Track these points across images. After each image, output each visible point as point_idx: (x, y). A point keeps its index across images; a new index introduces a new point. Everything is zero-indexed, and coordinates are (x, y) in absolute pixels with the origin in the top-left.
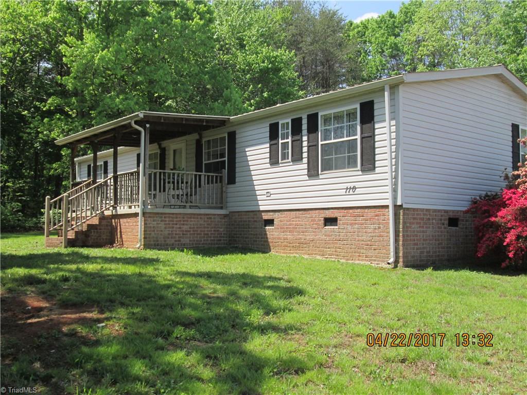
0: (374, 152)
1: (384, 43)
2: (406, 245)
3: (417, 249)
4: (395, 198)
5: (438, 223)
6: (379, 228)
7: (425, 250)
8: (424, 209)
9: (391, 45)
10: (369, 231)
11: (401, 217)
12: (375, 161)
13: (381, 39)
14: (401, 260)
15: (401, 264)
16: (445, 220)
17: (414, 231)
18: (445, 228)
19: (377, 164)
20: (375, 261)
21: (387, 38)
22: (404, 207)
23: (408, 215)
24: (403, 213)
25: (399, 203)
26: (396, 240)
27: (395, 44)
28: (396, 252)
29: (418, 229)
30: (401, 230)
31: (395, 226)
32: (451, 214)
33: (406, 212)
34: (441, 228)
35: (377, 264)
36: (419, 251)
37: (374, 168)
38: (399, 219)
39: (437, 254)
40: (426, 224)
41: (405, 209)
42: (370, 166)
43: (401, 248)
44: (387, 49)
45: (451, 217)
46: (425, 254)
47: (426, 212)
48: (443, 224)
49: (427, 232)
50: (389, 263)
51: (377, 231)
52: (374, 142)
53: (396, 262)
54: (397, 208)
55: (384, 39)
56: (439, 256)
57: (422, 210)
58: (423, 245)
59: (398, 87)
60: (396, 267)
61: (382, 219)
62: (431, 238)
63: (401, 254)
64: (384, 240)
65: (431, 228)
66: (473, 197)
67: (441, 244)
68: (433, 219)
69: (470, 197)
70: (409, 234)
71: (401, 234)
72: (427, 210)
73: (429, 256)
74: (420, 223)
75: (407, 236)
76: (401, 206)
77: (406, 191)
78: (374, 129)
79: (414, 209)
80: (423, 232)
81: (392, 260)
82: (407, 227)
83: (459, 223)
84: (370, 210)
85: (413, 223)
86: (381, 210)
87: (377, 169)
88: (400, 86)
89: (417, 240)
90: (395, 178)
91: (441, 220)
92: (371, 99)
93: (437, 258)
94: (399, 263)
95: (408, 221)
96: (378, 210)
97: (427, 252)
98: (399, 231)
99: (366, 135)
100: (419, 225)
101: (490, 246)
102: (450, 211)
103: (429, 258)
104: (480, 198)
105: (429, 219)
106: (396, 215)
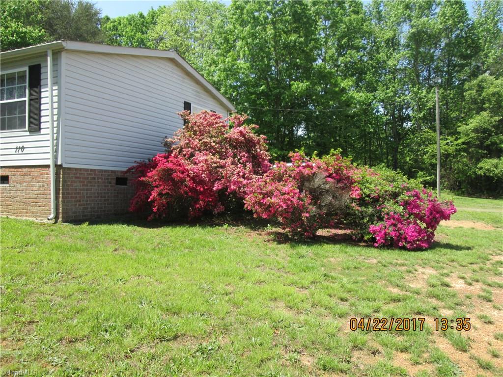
0: (40, 114)
1: (133, 37)
2: (65, 202)
3: (79, 205)
4: (56, 158)
5: (104, 182)
6: (43, 186)
7: (89, 206)
8: (88, 169)
9: (138, 40)
10: (35, 189)
11: (61, 176)
12: (40, 123)
13: (130, 34)
14: (61, 216)
15: (60, 220)
16: (112, 179)
17: (76, 190)
18: (112, 186)
19: (43, 126)
20: (40, 217)
21: (135, 34)
22: (63, 166)
23: (69, 174)
24: (63, 172)
25: (59, 163)
26: (57, 198)
27: (141, 39)
28: (56, 208)
29: (82, 187)
30: (61, 188)
31: (56, 184)
32: (119, 174)
33: (66, 171)
34: (108, 186)
35: (41, 220)
36: (81, 207)
37: (40, 129)
38: (60, 178)
39: (103, 209)
40: (91, 183)
41: (65, 169)
42: (36, 127)
43: (61, 205)
44: (135, 42)
45: (119, 176)
46: (89, 210)
47: (91, 171)
48: (110, 183)
49: (91, 190)
50: (48, 219)
51: (41, 189)
52: (40, 104)
53: (56, 218)
54: (58, 167)
55: (133, 34)
56: (104, 211)
57: (87, 170)
58: (87, 201)
59: (61, 53)
60: (56, 222)
61: (46, 178)
62: (96, 195)
63: (61, 211)
64: (47, 197)
65: (96, 186)
66: (142, 160)
67: (108, 200)
68: (98, 178)
69: (139, 160)
70: (70, 191)
71: (61, 192)
72: (91, 170)
73: (94, 211)
74: (84, 182)
75: (68, 193)
76: (61, 165)
77: (66, 152)
78: (40, 92)
79: (76, 169)
80: (87, 190)
81: (52, 216)
82: (68, 185)
83: (128, 182)
84: (36, 169)
85: (75, 182)
86: (45, 169)
87: (42, 130)
88: (62, 53)
89: (80, 197)
90: (56, 139)
91: (108, 179)
92: (38, 63)
93: (103, 213)
94: (59, 219)
95: (68, 179)
96: (43, 169)
97: (91, 208)
98: (59, 188)
99: (33, 97)
100: (81, 184)
101: (139, 202)
102: (118, 171)
103: (93, 213)
104: (149, 161)
105: (94, 178)
106: (57, 174)
